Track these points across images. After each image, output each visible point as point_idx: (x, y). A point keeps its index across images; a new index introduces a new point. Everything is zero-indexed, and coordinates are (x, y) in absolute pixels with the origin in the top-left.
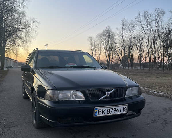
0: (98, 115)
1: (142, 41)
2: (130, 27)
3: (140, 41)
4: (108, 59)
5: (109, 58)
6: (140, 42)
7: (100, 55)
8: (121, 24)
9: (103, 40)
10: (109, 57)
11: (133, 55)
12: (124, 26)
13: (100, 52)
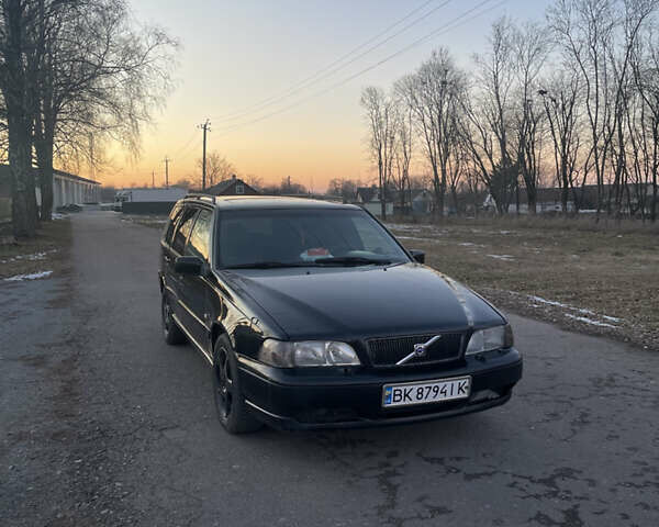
0: (393, 404)
1: (572, 104)
2: (527, 52)
3: (563, 105)
4: (440, 176)
5: (444, 172)
6: (564, 109)
7: (407, 162)
8: (490, 40)
9: (419, 100)
10: (443, 165)
11: (537, 158)
12: (500, 46)
13: (408, 150)
